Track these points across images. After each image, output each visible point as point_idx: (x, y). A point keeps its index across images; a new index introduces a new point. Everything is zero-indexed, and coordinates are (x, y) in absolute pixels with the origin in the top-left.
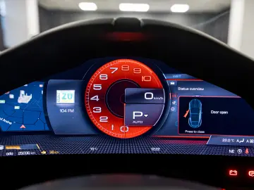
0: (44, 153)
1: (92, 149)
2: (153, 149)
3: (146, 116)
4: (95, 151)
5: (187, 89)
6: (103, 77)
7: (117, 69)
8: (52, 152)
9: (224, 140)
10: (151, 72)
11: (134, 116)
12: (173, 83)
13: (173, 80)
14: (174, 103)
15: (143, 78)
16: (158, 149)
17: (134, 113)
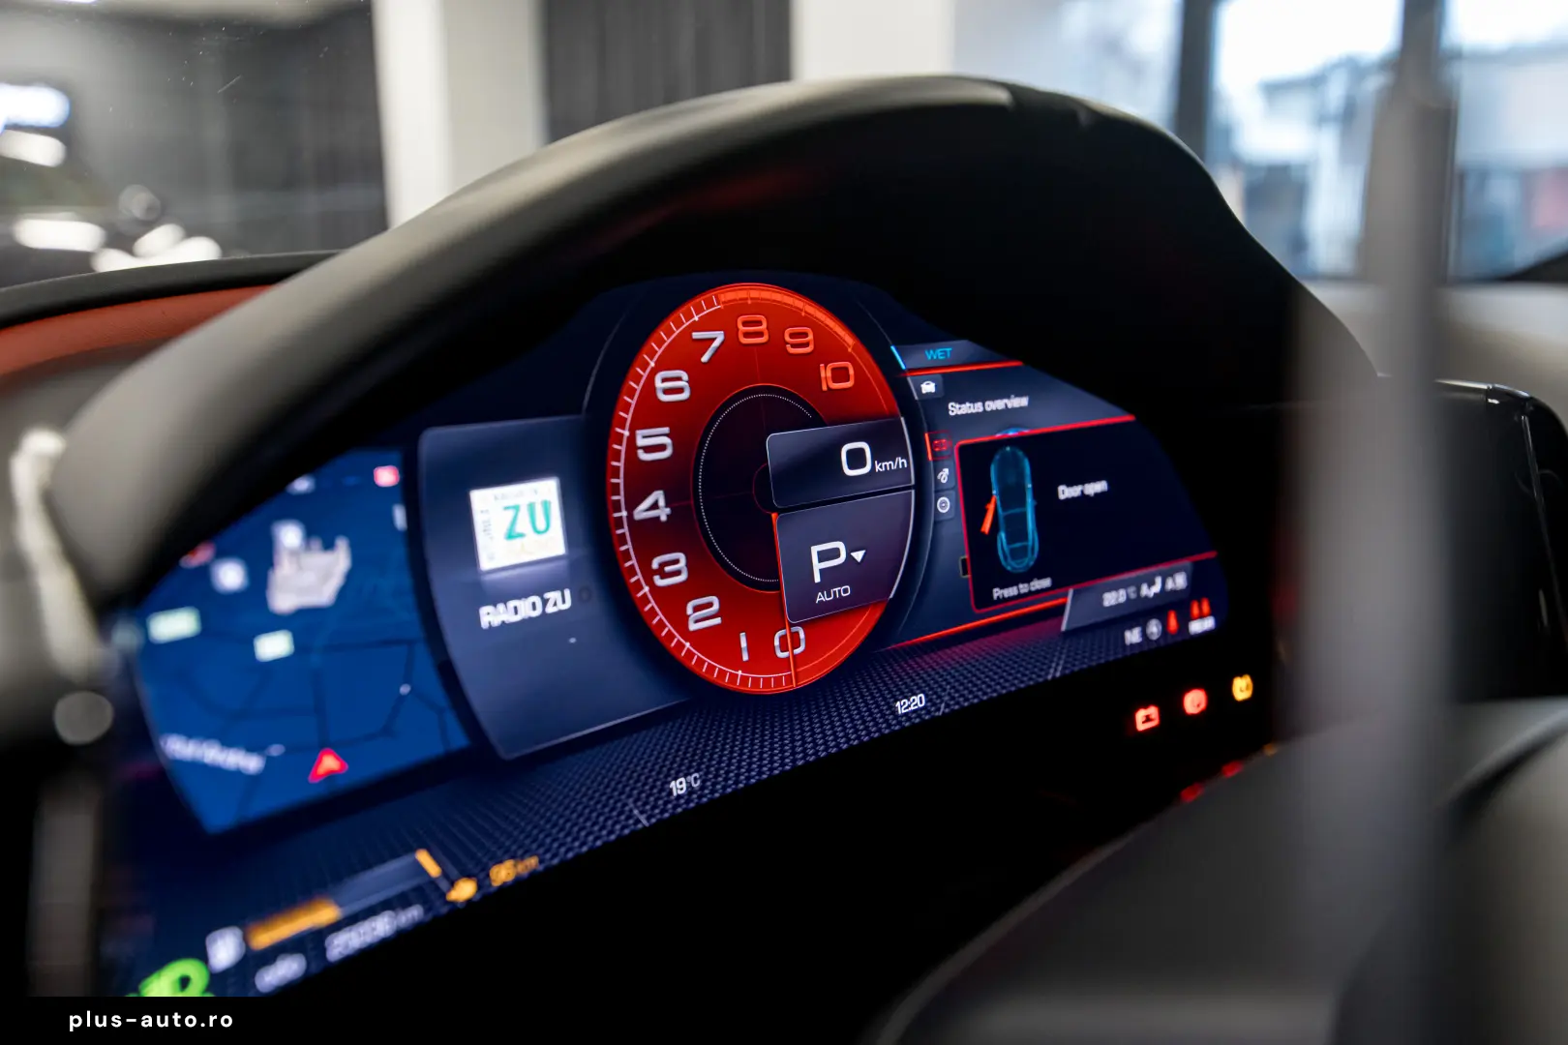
0: (464, 890)
1: (678, 787)
2: (902, 707)
3: (858, 556)
4: (691, 791)
5: (978, 407)
6: (673, 386)
7: (719, 337)
8: (503, 873)
9: (1111, 599)
10: (849, 340)
11: (817, 566)
12: (929, 387)
13: (925, 371)
14: (944, 475)
15: (826, 373)
16: (918, 701)
17: (815, 550)
